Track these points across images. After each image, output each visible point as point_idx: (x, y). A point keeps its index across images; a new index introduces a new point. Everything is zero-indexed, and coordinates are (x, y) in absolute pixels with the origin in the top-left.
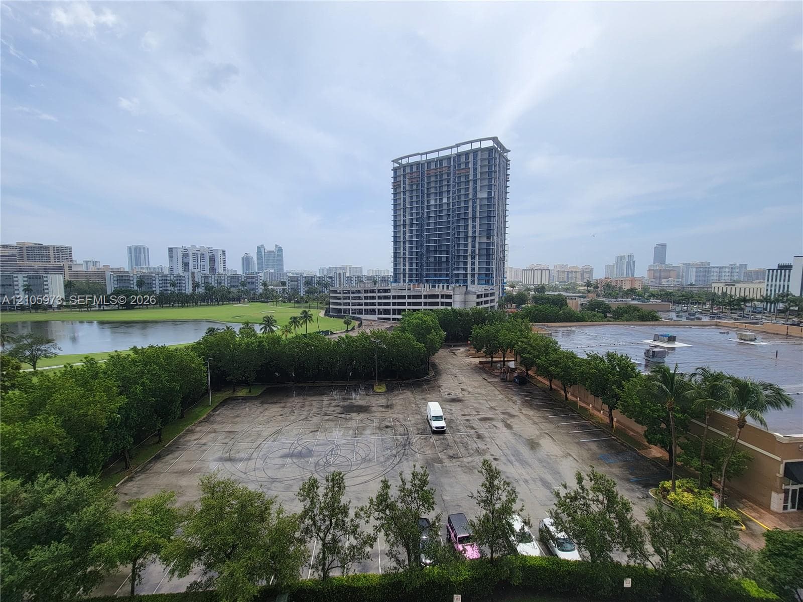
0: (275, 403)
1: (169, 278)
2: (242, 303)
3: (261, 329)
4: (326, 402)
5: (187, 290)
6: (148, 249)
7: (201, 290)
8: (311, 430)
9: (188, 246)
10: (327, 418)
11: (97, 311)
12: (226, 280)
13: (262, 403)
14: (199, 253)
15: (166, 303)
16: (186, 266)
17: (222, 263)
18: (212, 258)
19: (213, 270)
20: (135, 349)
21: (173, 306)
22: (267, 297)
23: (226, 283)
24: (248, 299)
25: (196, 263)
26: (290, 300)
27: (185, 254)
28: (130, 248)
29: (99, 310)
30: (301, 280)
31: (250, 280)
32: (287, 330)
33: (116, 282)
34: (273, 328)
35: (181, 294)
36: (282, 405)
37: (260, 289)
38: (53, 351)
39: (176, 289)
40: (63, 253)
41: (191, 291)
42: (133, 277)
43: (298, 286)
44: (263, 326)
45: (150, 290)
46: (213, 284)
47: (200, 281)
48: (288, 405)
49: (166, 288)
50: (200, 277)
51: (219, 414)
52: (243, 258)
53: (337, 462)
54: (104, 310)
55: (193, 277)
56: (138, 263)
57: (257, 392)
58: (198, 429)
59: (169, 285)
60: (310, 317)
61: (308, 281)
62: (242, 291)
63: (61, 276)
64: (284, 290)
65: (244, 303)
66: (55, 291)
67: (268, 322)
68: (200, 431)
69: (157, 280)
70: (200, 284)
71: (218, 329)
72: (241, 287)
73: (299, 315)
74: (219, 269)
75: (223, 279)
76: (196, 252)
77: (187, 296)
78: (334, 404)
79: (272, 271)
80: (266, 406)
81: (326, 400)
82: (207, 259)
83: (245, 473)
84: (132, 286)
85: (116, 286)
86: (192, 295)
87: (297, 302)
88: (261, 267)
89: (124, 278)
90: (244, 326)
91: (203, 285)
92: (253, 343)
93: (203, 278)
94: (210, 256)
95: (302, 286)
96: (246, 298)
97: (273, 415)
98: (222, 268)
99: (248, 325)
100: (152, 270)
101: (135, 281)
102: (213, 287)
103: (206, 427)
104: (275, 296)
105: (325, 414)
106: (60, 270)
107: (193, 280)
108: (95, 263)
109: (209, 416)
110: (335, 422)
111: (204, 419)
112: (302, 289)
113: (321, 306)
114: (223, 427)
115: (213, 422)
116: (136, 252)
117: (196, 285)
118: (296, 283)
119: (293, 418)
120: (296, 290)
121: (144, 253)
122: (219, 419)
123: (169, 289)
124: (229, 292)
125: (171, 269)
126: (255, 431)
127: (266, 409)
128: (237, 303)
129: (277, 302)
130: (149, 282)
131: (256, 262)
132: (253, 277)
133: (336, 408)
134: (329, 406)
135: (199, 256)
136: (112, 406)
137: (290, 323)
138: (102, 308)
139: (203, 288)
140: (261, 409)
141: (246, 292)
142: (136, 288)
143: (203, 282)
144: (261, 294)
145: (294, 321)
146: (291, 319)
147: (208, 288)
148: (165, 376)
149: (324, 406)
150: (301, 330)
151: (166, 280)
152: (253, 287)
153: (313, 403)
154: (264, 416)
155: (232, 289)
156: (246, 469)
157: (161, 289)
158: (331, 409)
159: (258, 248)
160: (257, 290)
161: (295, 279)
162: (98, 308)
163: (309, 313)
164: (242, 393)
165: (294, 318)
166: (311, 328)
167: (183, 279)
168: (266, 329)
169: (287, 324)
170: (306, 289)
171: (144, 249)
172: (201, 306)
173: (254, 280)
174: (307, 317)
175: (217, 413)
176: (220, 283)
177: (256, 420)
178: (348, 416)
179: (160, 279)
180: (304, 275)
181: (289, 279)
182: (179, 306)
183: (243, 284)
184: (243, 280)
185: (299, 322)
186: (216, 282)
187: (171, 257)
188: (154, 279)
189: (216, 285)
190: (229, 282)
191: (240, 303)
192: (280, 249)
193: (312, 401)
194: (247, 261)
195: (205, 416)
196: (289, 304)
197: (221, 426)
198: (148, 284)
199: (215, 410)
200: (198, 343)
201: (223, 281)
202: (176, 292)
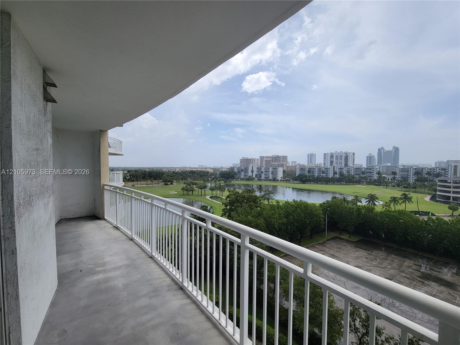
0: (365, 250)
1: (322, 169)
2: (361, 185)
3: (366, 202)
4: (406, 264)
5: (330, 176)
6: (316, 155)
7: (337, 176)
8: (387, 277)
9: (333, 152)
10: (404, 275)
11: (291, 183)
12: (352, 170)
13: (356, 247)
14: (339, 155)
15: (319, 182)
16: (332, 162)
17: (352, 160)
18: (346, 158)
19: (346, 165)
20: (294, 200)
21: (322, 184)
22: (380, 182)
23: (352, 172)
24: (366, 183)
25: (337, 161)
26: (398, 185)
27: (332, 156)
28: (308, 155)
29: (293, 183)
30: (412, 171)
31: (368, 171)
32: (387, 205)
33: (300, 171)
34: (375, 202)
35: (327, 177)
36: (370, 252)
37: (376, 177)
38: (274, 197)
39: (325, 175)
40: (285, 158)
41: (332, 176)
42: (306, 168)
43: (408, 175)
44: (367, 200)
45: (313, 175)
46: (345, 172)
47: (337, 170)
48: (374, 254)
49: (320, 174)
50: (337, 169)
51: (328, 243)
52: (367, 157)
53: (402, 308)
54: (294, 183)
55: (334, 169)
56: (311, 162)
57: (355, 239)
58: (317, 246)
59: (321, 173)
60: (410, 199)
61: (418, 172)
62: (362, 178)
63: (282, 168)
64: (394, 178)
65: (363, 185)
66: (280, 175)
67: (372, 198)
68: (317, 248)
69: (316, 170)
70: (337, 172)
71: (338, 198)
72: (361, 175)
73: (399, 196)
74: (350, 164)
75: (351, 169)
76: (337, 155)
77: (329, 178)
78: (414, 268)
79: (388, 165)
80: (358, 249)
81: (408, 262)
82: (343, 158)
83: (334, 279)
84: (306, 173)
85: (300, 173)
86: (332, 178)
87: (405, 187)
88: (380, 161)
89: (303, 169)
90: (355, 198)
91: (339, 173)
92: (354, 208)
93: (339, 169)
94: (345, 157)
95: (411, 176)
96: (364, 182)
97: (361, 256)
98: (352, 163)
99: (357, 198)
100: (317, 165)
101: (307, 170)
102: (344, 174)
103: (321, 247)
104: (386, 182)
105: (403, 272)
106: (282, 166)
107: (334, 170)
108: (295, 162)
109: (324, 242)
110: (411, 281)
111: (321, 243)
112: (411, 178)
113: (430, 192)
114: (329, 251)
115: (325, 246)
116: (310, 157)
117: (335, 173)
118: (407, 173)
119: (374, 263)
120: (405, 179)
121: (314, 157)
122: (328, 246)
123: (322, 174)
124: (354, 178)
125: (324, 164)
126: (346, 260)
127: (358, 251)
128: (358, 185)
129: (387, 186)
130: (313, 171)
131: (376, 159)
132: (370, 169)
133: (417, 272)
134: (408, 268)
135: (339, 157)
136: (280, 221)
137: (390, 201)
138: (294, 182)
139: (339, 175)
140: (354, 250)
141: (365, 178)
142: (307, 174)
143: (339, 171)
144: (375, 180)
145: (394, 200)
146: (391, 198)
147: (341, 174)
148: (303, 215)
149: (404, 265)
150: (400, 207)
151: (321, 170)
152: (370, 175)
153: (395, 260)
154: (354, 254)
155: (356, 176)
156: (334, 277)
157: (318, 174)
158: (410, 270)
159: (379, 150)
160: (373, 177)
161: (406, 170)
162: (292, 182)
163: (409, 196)
164: (345, 236)
165: (394, 198)
166: (410, 207)
167: (329, 169)
168: (370, 202)
169: (387, 201)
170: (416, 178)
171: (314, 155)
172: (336, 184)
173: (371, 171)
174: (406, 198)
175: (328, 242)
176: (348, 172)
177: (349, 254)
178: (426, 282)
179: (318, 169)
180: (414, 167)
181: (400, 170)
182: (325, 184)
183: (363, 173)
184: (364, 170)
185: (398, 201)
186: (346, 171)
187: (325, 158)
188: (315, 169)
189: (346, 173)
190: (354, 171)
191: (360, 185)
192: (396, 150)
193: (395, 258)
194: (370, 158)
195: (322, 242)
196: (398, 188)
197: (328, 250)
198: (312, 172)
199: (328, 240)
200: (324, 203)
201: (351, 171)
202: (325, 176)
